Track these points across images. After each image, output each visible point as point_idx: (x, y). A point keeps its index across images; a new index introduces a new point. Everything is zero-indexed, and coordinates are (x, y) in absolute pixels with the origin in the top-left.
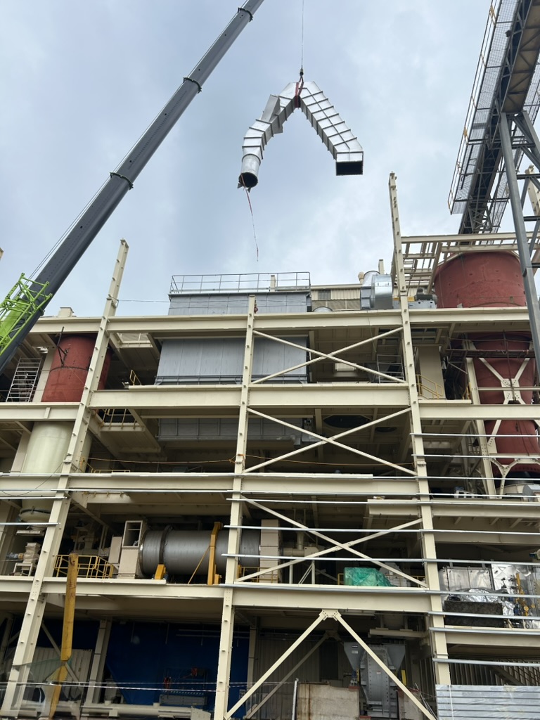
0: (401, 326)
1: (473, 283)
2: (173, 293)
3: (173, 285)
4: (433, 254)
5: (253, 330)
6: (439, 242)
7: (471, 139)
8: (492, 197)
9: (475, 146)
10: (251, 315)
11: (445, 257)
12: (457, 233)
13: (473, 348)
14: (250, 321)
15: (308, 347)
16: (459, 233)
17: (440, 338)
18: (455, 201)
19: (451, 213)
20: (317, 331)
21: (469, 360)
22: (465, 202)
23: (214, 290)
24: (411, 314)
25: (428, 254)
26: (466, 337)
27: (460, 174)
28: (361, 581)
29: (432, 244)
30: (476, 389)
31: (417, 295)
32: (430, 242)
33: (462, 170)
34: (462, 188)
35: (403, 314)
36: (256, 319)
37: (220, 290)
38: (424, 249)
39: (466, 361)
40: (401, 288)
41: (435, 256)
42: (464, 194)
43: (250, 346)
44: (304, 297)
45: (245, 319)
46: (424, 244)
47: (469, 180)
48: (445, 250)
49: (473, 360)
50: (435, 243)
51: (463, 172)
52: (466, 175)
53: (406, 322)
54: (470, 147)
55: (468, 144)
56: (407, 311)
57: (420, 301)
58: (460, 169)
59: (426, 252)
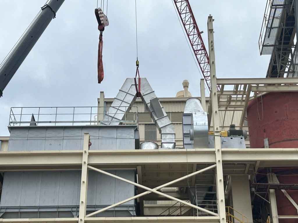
0: (215, 163)
1: (277, 120)
2: (12, 125)
3: (12, 116)
4: (244, 91)
5: (88, 165)
6: (249, 84)
7: (273, 4)
8: (295, 44)
9: (277, 9)
10: (85, 152)
11: (256, 94)
12: (265, 77)
13: (276, 182)
14: (85, 158)
15: (136, 182)
16: (267, 77)
17: (249, 170)
18: (263, 46)
19: (261, 54)
20: (144, 166)
21: (272, 191)
22: (272, 48)
23: (50, 122)
24: (223, 153)
25: (240, 91)
26: (271, 170)
27: (267, 27)
29: (243, 86)
30: (276, 217)
31: (230, 131)
32: (241, 84)
33: (268, 22)
34: (269, 37)
35: (216, 152)
36: (90, 155)
37: (56, 122)
38: (237, 88)
39: (269, 191)
40: (215, 128)
41: (246, 93)
42: (272, 41)
43: (85, 182)
44: (133, 131)
45: (80, 155)
46: (237, 86)
47: (274, 32)
48: (255, 89)
49: (275, 191)
50: (245, 85)
51: (269, 26)
52: (271, 28)
53: (219, 161)
54: (273, 10)
55: (271, 8)
56: (220, 151)
57: (232, 136)
58: (267, 22)
59: (239, 90)
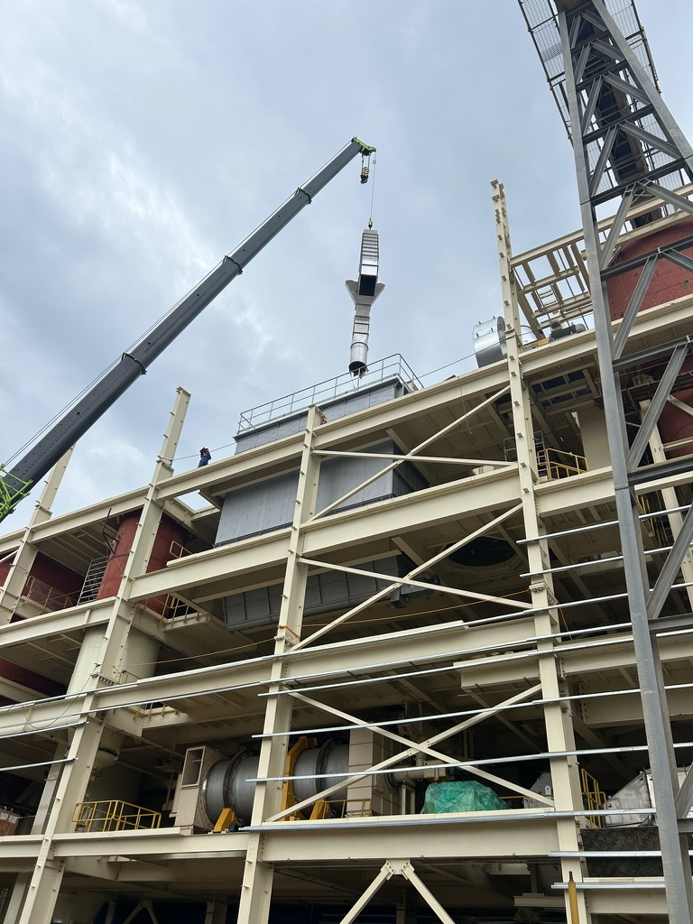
4: (573, 266)
5: (312, 449)
6: (570, 244)
10: (307, 431)
14: (307, 439)
21: (645, 404)
23: (284, 415)
24: (526, 361)
25: (566, 269)
28: (450, 804)
29: (561, 251)
32: (556, 249)
35: (509, 365)
36: (318, 434)
37: (290, 413)
38: (554, 264)
39: (640, 407)
43: (306, 472)
44: (393, 389)
46: (550, 256)
53: (514, 375)
56: (515, 358)
59: (561, 268)
